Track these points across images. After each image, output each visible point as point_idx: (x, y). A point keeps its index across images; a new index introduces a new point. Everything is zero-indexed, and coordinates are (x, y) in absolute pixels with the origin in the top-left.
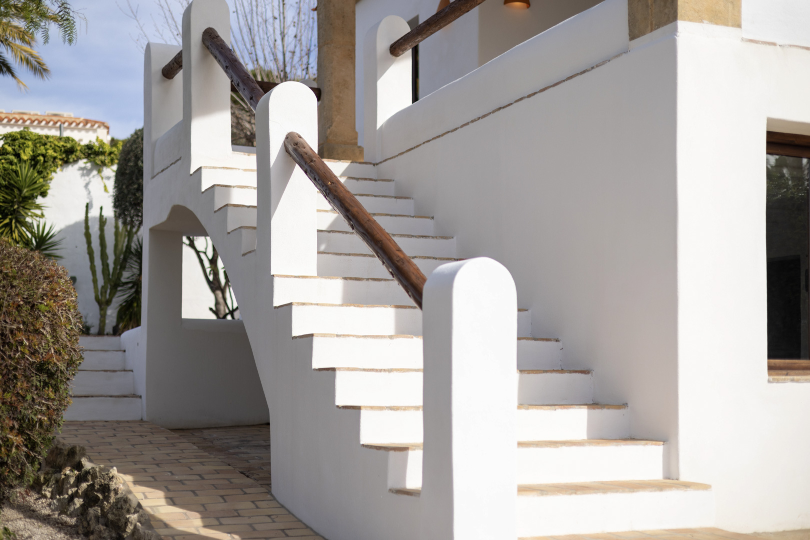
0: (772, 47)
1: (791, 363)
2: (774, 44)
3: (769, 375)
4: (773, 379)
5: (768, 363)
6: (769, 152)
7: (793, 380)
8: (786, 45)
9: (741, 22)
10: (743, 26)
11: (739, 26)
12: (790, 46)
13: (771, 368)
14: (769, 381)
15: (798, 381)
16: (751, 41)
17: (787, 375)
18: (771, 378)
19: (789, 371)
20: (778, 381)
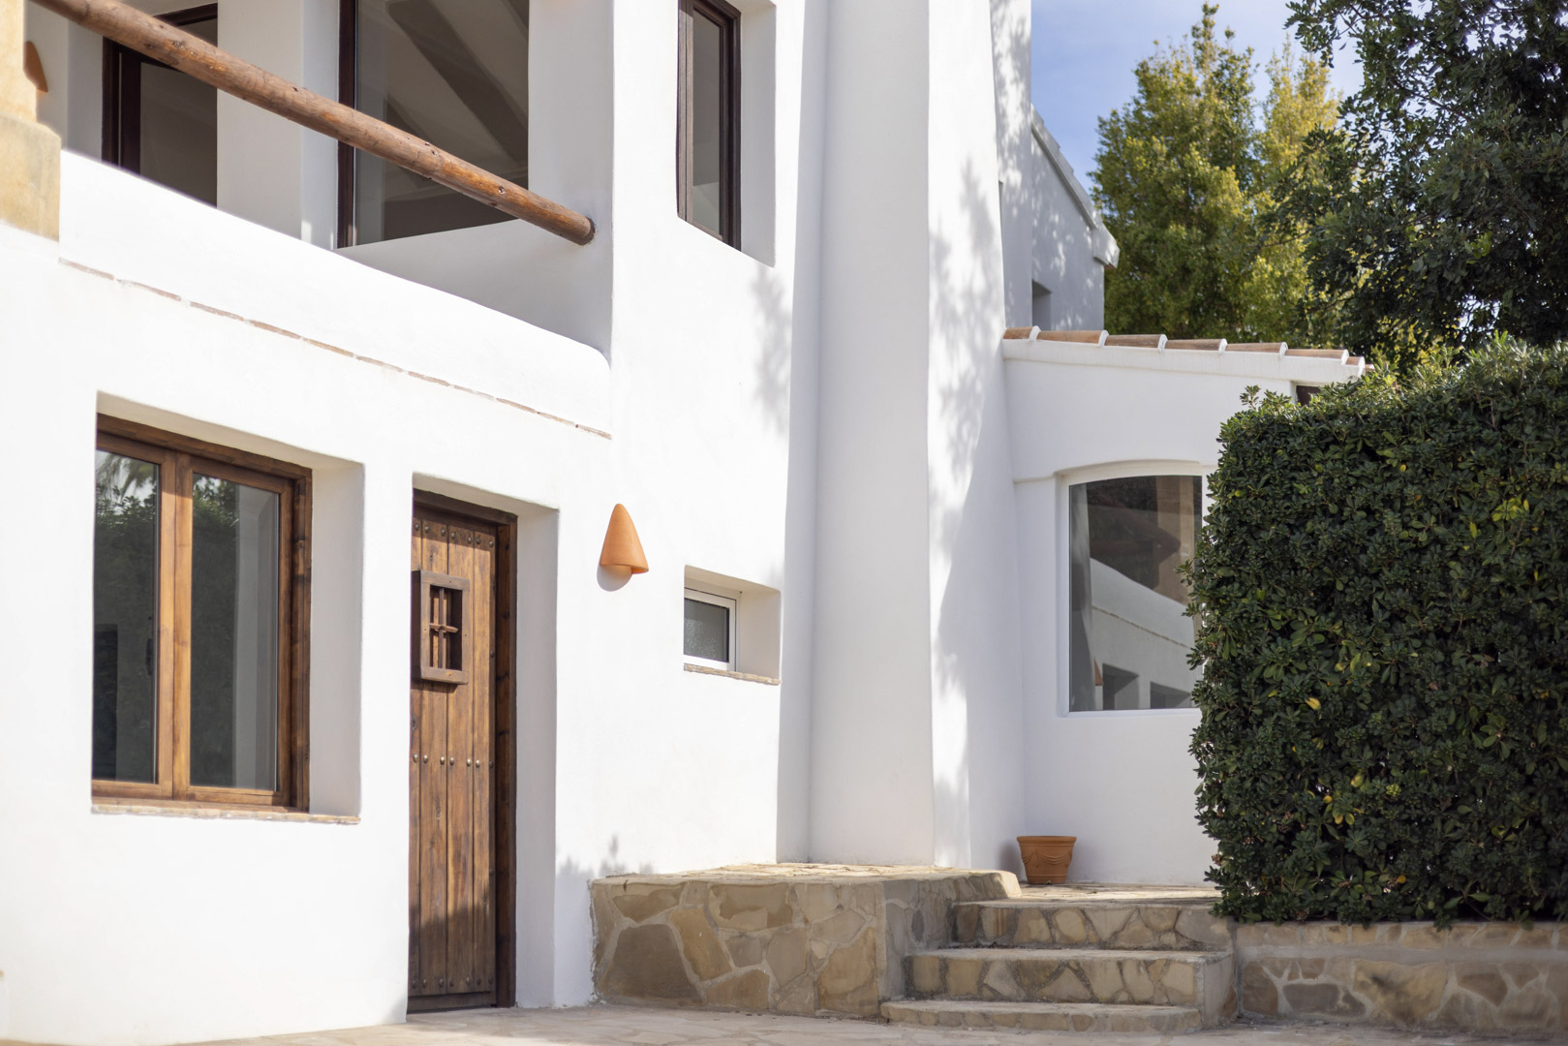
0: (106, 281)
1: (125, 787)
2: (110, 277)
3: (94, 802)
4: (100, 808)
5: (93, 785)
6: (99, 447)
7: (130, 811)
8: (128, 282)
9: (58, 232)
10: (60, 239)
11: (56, 237)
12: (135, 284)
13: (96, 793)
14: (93, 811)
15: (137, 813)
16: (74, 265)
17: (118, 803)
18: (96, 806)
19: (120, 799)
20: (107, 812)
